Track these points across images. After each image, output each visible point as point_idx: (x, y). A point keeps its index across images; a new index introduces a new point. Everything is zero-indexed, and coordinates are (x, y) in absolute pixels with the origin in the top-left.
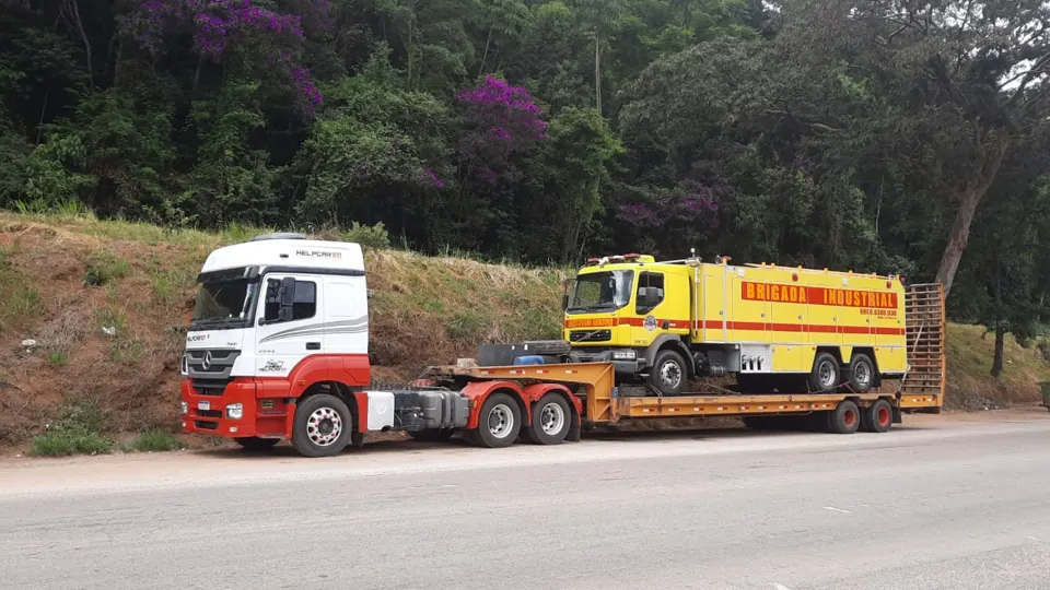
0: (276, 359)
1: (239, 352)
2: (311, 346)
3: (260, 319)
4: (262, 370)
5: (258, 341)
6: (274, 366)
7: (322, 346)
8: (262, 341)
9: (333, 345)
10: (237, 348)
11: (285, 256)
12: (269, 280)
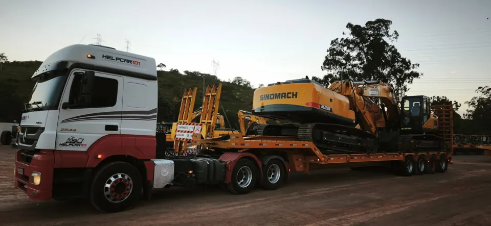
0: (76, 136)
1: (43, 129)
2: (108, 128)
3: (64, 104)
4: (63, 145)
5: (61, 120)
6: (73, 142)
7: (119, 128)
8: (64, 121)
9: (128, 128)
10: (42, 126)
11: (93, 57)
12: (75, 74)
